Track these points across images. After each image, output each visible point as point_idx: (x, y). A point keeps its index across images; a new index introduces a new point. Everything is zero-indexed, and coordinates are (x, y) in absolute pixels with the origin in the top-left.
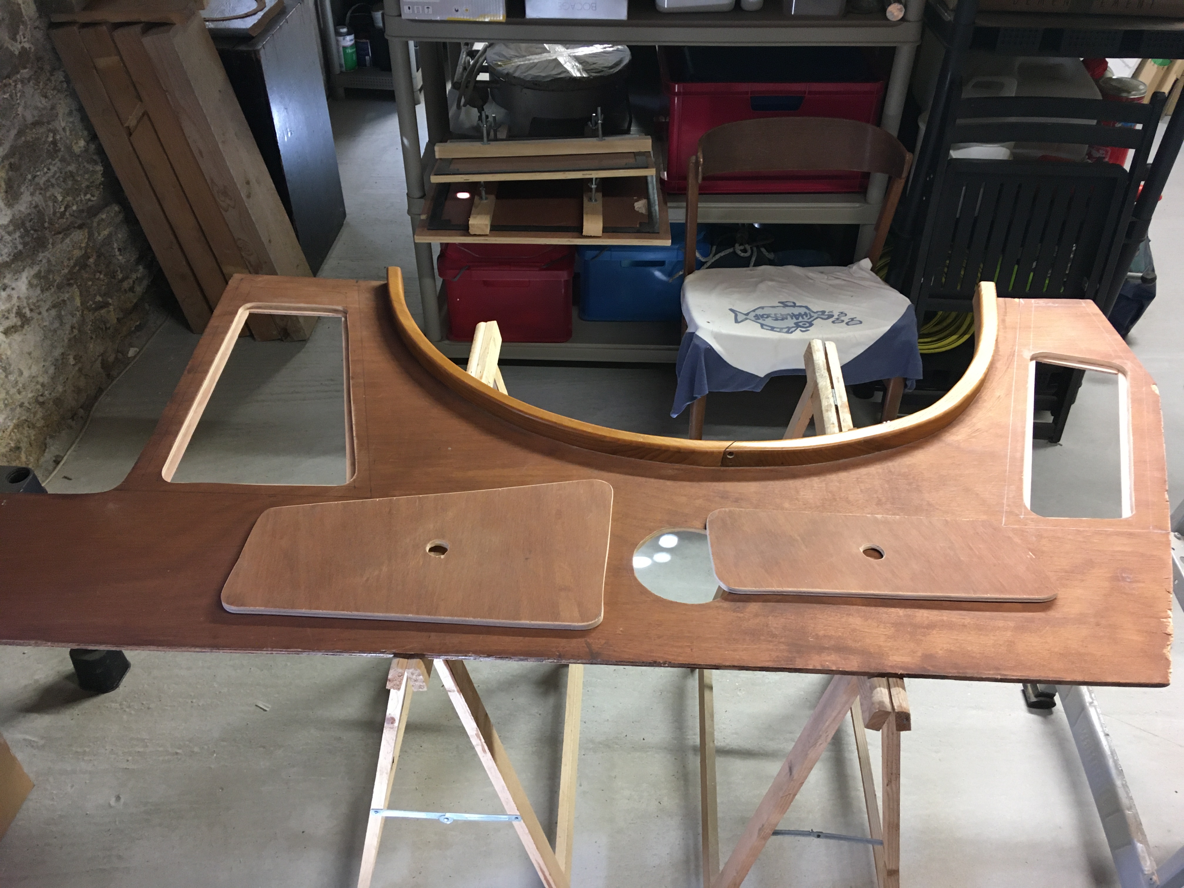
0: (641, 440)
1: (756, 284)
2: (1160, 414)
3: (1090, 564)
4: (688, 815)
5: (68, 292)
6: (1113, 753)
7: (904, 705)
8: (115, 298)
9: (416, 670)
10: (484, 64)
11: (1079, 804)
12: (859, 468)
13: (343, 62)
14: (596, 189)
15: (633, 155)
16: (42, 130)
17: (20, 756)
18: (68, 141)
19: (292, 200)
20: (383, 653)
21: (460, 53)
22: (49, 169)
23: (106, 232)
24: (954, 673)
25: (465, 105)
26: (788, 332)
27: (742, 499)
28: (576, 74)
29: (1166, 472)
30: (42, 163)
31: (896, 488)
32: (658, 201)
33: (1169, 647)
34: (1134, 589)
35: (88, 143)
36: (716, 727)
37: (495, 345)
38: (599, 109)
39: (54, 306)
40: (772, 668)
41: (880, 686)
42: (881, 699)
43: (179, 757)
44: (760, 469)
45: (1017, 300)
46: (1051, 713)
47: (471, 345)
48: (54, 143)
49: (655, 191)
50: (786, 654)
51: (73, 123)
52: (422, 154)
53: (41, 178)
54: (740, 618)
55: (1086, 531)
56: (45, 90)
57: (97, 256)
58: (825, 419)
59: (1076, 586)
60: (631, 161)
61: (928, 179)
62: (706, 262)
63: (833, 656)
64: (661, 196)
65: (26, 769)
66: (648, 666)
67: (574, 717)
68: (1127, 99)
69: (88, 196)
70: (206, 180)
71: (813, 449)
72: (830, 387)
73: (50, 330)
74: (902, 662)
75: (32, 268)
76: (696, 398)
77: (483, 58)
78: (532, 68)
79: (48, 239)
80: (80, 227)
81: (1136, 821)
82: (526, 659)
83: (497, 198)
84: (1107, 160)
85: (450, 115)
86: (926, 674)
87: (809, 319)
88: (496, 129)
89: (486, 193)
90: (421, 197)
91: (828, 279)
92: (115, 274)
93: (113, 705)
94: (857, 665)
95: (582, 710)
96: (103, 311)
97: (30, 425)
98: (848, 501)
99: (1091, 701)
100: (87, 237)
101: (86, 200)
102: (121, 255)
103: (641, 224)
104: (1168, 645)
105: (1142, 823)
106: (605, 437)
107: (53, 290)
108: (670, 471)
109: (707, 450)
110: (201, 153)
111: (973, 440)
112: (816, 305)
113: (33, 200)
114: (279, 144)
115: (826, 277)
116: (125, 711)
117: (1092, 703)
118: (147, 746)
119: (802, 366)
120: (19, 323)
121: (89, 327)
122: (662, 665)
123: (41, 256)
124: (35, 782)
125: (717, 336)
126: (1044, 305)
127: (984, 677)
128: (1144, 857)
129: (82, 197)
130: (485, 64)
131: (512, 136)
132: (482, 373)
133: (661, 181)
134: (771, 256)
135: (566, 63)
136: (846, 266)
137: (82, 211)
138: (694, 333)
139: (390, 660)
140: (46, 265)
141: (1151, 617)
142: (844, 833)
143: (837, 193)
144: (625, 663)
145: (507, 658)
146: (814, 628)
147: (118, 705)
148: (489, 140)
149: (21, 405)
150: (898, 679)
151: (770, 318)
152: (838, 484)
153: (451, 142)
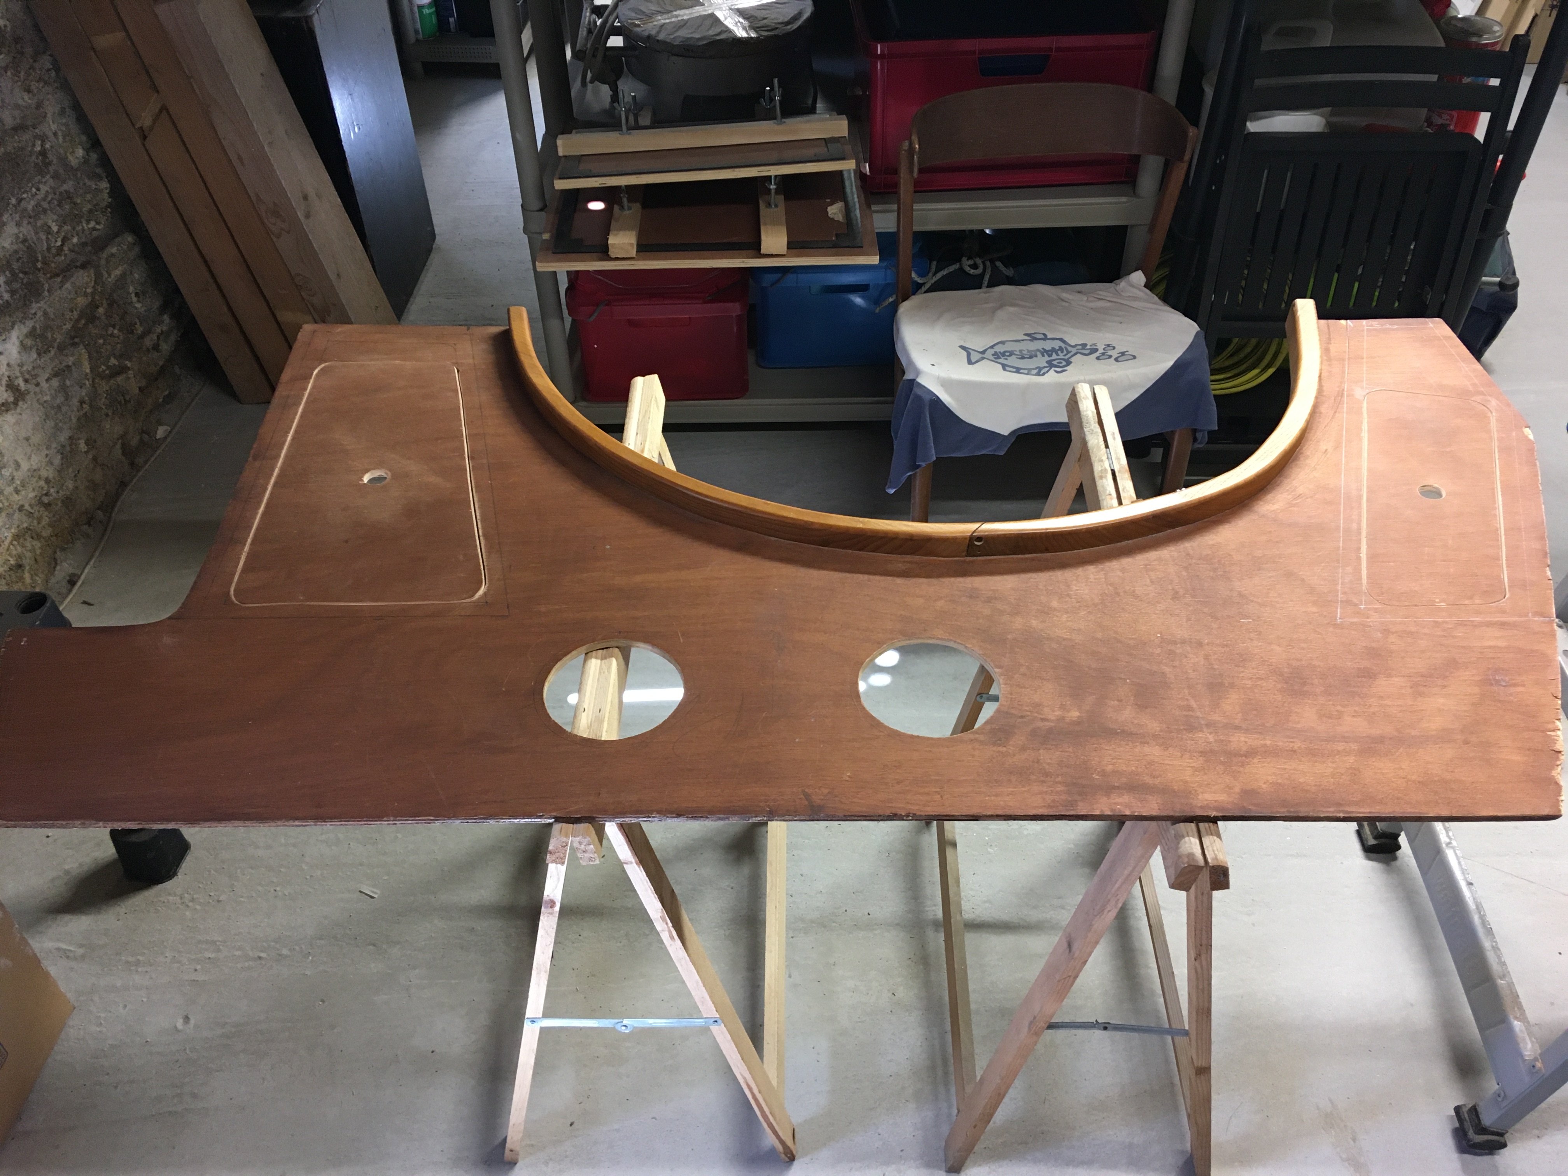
0: (861, 526)
1: (994, 311)
2: (1535, 465)
3: (1452, 665)
4: (931, 1008)
5: (72, 355)
6: (1479, 907)
7: (1221, 857)
8: (134, 359)
9: (585, 838)
10: (615, 24)
11: (1436, 973)
12: (1147, 552)
13: (419, 26)
14: (776, 189)
15: (823, 142)
16: (27, 136)
17: (53, 970)
18: (62, 152)
19: (364, 218)
20: (540, 817)
21: (582, 11)
22: (38, 190)
23: (117, 272)
24: (1283, 812)
25: (592, 82)
26: (1038, 374)
27: (996, 598)
28: (741, 33)
29: (1547, 542)
30: (29, 180)
31: (1198, 576)
32: (859, 202)
33: (1559, 768)
34: (1511, 695)
35: (87, 151)
36: (962, 894)
37: (658, 407)
38: (776, 81)
39: (56, 375)
40: (1048, 816)
41: (1188, 836)
42: (1190, 851)
43: (263, 962)
44: (1017, 558)
45: (1343, 322)
46: (1395, 858)
47: (626, 406)
48: (43, 153)
49: (854, 190)
50: (1063, 797)
51: (66, 125)
52: (539, 149)
53: (29, 202)
54: (1002, 753)
55: (1446, 622)
56: (27, 82)
57: (108, 304)
58: (1099, 488)
59: (1436, 694)
60: (822, 150)
61: (1218, 162)
62: (923, 284)
63: (1125, 797)
64: (863, 198)
65: (63, 987)
66: (886, 820)
67: (778, 890)
68: (1478, 44)
69: (92, 224)
70: (249, 197)
71: (1087, 528)
72: (1103, 446)
73: (53, 407)
74: (1216, 801)
75: (24, 323)
76: (919, 466)
77: (615, 15)
78: (681, 27)
79: (43, 284)
80: (83, 266)
81: (1512, 992)
82: (727, 818)
83: (644, 206)
84: (1452, 127)
85: (573, 94)
86: (1247, 815)
87: (1065, 355)
88: (637, 114)
89: (629, 201)
90: (541, 210)
91: (1088, 301)
92: (133, 328)
93: (171, 898)
94: (1157, 808)
95: (787, 880)
96: (120, 379)
97: (34, 535)
98: (1135, 596)
99: (1448, 840)
100: (93, 279)
101: (89, 228)
102: (139, 301)
103: (837, 235)
104: (1558, 766)
105: (1519, 994)
106: (812, 523)
107: (53, 353)
108: (900, 565)
109: (948, 535)
110: (240, 158)
111: (1295, 509)
112: (1075, 337)
113: (20, 232)
114: (343, 144)
115: (1086, 298)
116: (187, 906)
117: (1450, 843)
118: (219, 951)
119: (1064, 419)
120: (11, 399)
121: (103, 400)
122: (905, 818)
123: (35, 306)
124: (76, 1005)
125: (946, 384)
126: (1379, 327)
127: (1322, 816)
128: (1524, 1039)
129: (84, 225)
130: (617, 24)
131: (660, 122)
132: (643, 444)
133: (861, 176)
134: (1009, 272)
135: (726, 19)
136: (1111, 282)
137: (85, 244)
138: (914, 380)
139: (550, 825)
140: (42, 318)
141: (1534, 730)
142: (1133, 1022)
143: (1097, 184)
144: (856, 818)
145: (702, 817)
146: (1099, 762)
147: (178, 898)
148: (630, 128)
149: (21, 508)
150: (1211, 824)
151: (1014, 357)
152: (1119, 573)
153: (577, 133)
